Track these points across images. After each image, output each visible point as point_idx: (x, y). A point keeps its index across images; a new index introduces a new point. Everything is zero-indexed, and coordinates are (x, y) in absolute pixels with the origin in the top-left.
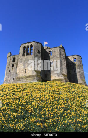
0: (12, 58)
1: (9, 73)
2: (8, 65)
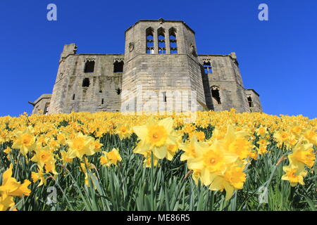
0: (82, 60)
1: (72, 104)
2: (68, 78)
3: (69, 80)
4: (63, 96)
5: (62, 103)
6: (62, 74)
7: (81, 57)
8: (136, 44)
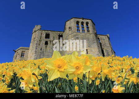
1: (40, 53)
2: (38, 40)
3: (38, 41)
4: (36, 48)
5: (36, 51)
6: (35, 38)
7: (43, 31)
8: (72, 28)
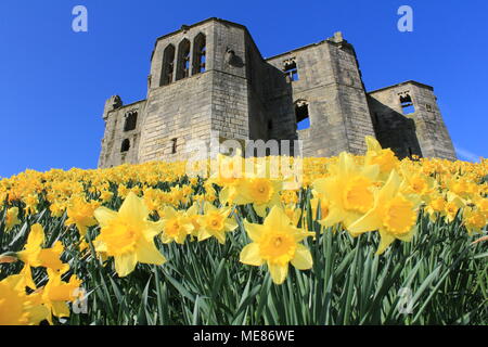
0: (122, 115)
7: (121, 111)
